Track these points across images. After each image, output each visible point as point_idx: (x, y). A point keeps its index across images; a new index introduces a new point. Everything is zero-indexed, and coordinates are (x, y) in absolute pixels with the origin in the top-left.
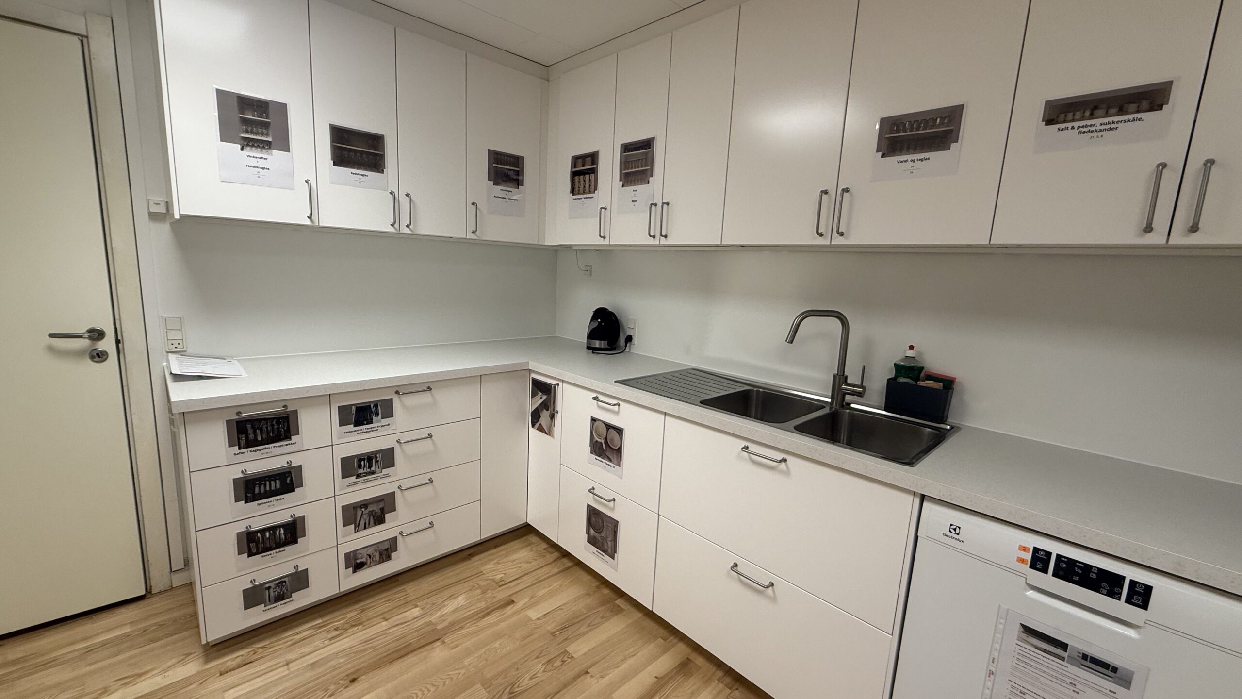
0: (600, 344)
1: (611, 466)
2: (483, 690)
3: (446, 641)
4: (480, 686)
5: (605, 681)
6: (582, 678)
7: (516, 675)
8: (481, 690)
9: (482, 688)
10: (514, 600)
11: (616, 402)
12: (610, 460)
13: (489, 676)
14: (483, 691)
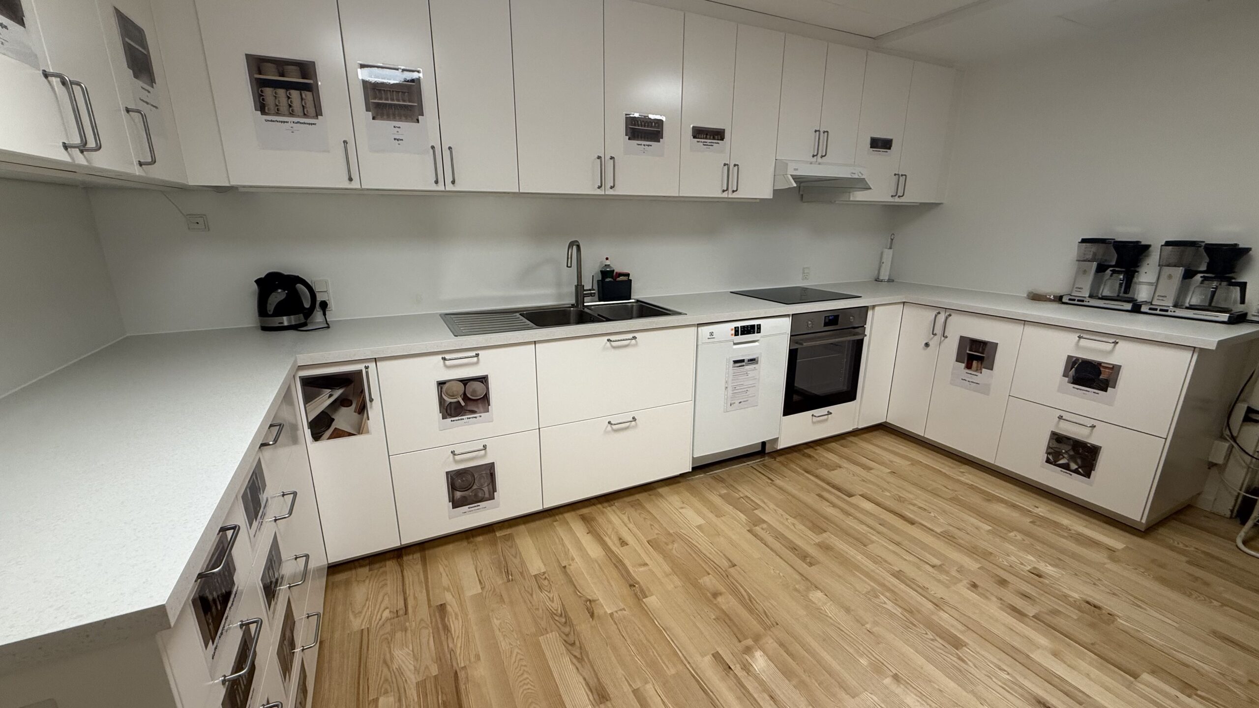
0: (289, 321)
1: (476, 417)
2: (548, 635)
3: (463, 665)
4: (542, 637)
5: (577, 559)
6: (568, 571)
7: (543, 610)
8: (547, 638)
9: (545, 636)
10: (440, 603)
11: (473, 354)
12: (473, 412)
13: (533, 630)
14: (550, 635)
